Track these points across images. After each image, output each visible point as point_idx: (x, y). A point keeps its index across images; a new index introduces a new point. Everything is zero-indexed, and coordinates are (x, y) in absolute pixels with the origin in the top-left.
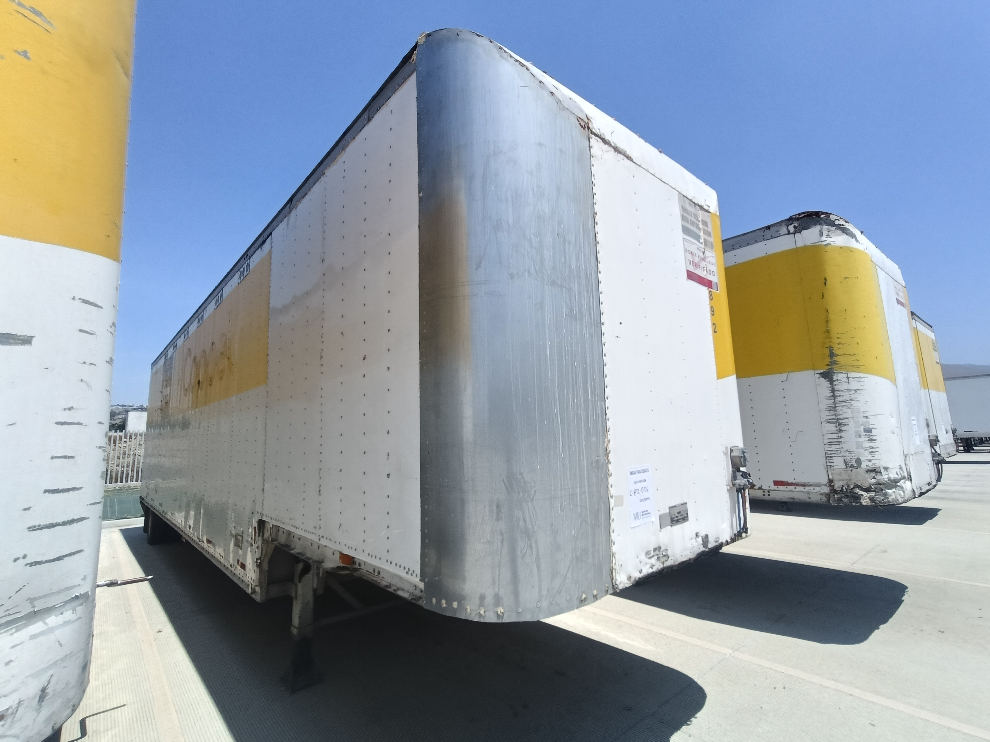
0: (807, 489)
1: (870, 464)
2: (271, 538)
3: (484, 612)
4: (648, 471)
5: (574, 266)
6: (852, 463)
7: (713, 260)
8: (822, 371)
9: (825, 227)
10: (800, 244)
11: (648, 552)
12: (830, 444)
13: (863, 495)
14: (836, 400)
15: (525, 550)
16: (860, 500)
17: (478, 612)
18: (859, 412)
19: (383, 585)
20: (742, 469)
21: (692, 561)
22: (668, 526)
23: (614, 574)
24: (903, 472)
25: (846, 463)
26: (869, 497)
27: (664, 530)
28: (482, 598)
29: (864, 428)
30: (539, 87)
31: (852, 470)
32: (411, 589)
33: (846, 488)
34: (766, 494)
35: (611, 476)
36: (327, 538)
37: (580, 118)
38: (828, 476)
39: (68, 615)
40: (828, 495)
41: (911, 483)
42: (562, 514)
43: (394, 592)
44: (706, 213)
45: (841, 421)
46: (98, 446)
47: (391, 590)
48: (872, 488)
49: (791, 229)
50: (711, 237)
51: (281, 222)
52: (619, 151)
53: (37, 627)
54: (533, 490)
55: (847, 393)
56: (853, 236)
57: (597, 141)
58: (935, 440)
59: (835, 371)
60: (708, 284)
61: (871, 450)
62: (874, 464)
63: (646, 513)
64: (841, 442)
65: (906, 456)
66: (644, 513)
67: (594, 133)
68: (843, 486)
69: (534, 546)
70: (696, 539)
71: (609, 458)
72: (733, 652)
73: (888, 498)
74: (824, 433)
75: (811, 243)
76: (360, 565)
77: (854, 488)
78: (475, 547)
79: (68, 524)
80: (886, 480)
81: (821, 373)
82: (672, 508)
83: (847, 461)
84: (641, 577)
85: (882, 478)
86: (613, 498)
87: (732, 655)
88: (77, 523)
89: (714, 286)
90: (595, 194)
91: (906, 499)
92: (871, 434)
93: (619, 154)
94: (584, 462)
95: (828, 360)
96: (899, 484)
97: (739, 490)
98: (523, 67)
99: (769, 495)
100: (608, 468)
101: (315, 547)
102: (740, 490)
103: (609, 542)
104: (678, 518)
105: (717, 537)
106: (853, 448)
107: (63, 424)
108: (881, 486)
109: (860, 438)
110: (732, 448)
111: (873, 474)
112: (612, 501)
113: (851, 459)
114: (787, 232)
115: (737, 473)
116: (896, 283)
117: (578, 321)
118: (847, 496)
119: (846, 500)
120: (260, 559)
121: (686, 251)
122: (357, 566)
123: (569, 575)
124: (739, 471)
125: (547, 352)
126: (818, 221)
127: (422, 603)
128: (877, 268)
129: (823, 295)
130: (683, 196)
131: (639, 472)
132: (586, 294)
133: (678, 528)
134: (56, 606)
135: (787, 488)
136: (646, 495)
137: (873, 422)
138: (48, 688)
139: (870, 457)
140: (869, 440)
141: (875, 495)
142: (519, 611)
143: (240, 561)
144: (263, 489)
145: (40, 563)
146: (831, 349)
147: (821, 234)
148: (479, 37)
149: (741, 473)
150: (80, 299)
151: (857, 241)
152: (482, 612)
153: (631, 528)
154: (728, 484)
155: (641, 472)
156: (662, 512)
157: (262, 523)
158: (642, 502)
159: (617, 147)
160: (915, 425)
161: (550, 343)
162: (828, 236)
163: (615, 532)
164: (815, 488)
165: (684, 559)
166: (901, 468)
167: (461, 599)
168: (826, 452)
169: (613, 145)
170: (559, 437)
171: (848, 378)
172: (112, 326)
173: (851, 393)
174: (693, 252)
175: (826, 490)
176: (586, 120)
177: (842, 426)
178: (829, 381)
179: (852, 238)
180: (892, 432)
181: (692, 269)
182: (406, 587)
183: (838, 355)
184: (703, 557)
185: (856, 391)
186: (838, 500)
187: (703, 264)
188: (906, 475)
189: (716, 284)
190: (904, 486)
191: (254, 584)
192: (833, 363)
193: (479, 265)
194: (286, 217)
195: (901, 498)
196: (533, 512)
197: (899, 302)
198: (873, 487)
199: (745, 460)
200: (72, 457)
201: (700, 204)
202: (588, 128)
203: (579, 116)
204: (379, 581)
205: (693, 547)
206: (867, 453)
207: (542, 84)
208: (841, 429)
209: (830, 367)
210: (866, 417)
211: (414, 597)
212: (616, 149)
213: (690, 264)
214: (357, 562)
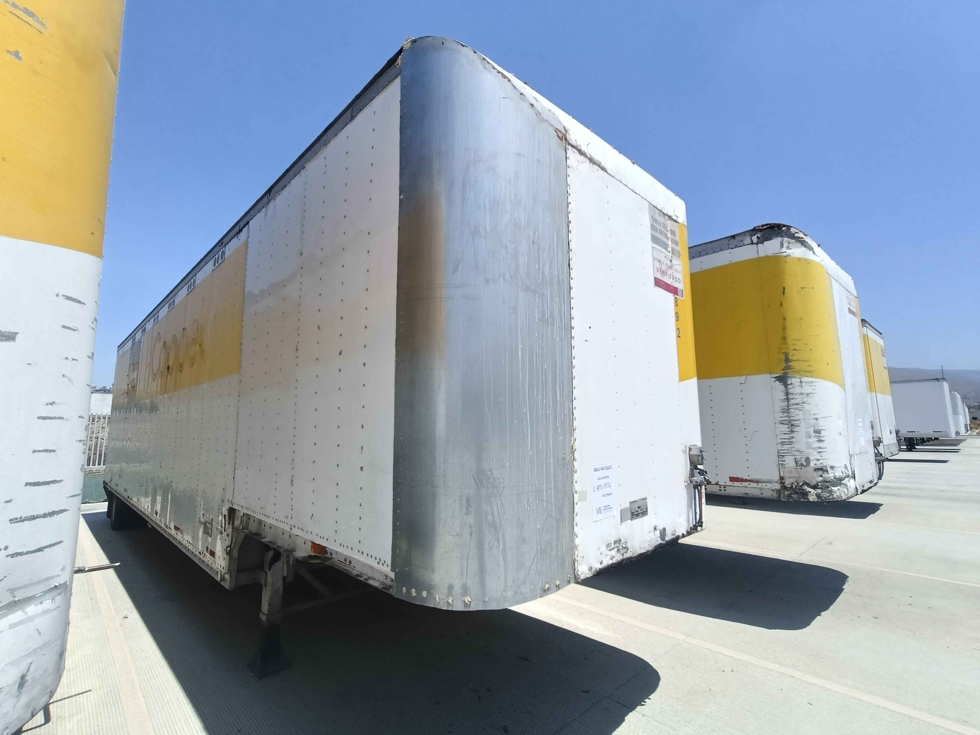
0: (760, 485)
1: (818, 463)
2: (241, 526)
3: (453, 601)
4: (611, 468)
5: (547, 273)
6: (802, 462)
7: (679, 268)
8: (777, 375)
9: (786, 239)
10: (762, 254)
11: (609, 544)
12: (783, 443)
13: (810, 492)
14: (789, 402)
15: (492, 543)
16: (808, 496)
17: (447, 600)
18: (810, 415)
19: (354, 574)
20: (699, 467)
21: (649, 553)
22: (628, 520)
23: (576, 565)
24: (848, 471)
25: (796, 462)
26: (816, 494)
27: (624, 523)
28: (451, 588)
29: (814, 430)
30: (520, 99)
31: (801, 468)
32: (382, 579)
33: (795, 485)
34: (723, 489)
35: (576, 472)
36: (298, 528)
37: (558, 129)
38: (780, 473)
39: (48, 604)
40: (778, 492)
41: (855, 481)
42: (529, 509)
43: (365, 581)
44: (675, 223)
45: (793, 423)
46: (79, 439)
47: (362, 579)
48: (819, 486)
49: (755, 239)
50: (678, 246)
51: (259, 212)
52: (594, 162)
53: (17, 616)
54: (502, 486)
55: (800, 397)
56: (811, 249)
57: (574, 152)
58: (878, 441)
59: (789, 376)
60: (674, 290)
61: (819, 450)
62: (822, 463)
63: (608, 508)
64: (793, 442)
65: (851, 456)
66: (606, 508)
67: (571, 144)
68: (793, 483)
69: (501, 539)
70: (654, 532)
71: (574, 456)
72: (686, 638)
73: (833, 495)
74: (777, 433)
75: (772, 254)
76: (331, 555)
77: (802, 485)
78: (445, 540)
79: (49, 516)
80: (832, 478)
81: (777, 377)
82: (632, 503)
83: (798, 460)
84: (601, 568)
85: (828, 476)
86: (578, 493)
87: (685, 640)
88: (57, 515)
89: (679, 293)
90: (570, 204)
91: (849, 496)
92: (820, 435)
93: (594, 165)
94: (550, 459)
95: (783, 365)
96: (843, 482)
97: (695, 487)
98: (505, 78)
99: (725, 490)
100: (573, 465)
101: (286, 536)
102: (697, 486)
103: (573, 535)
104: (638, 512)
105: (673, 530)
106: (803, 448)
107: (44, 418)
108: (827, 484)
109: (810, 439)
110: (691, 447)
111: (820, 473)
112: (576, 496)
113: (801, 458)
114: (750, 242)
115: (695, 470)
116: (849, 293)
117: (549, 326)
118: (796, 493)
119: (795, 496)
120: (230, 546)
121: (654, 259)
122: (328, 555)
123: (534, 567)
124: (697, 469)
125: (519, 355)
126: (779, 233)
127: (393, 592)
128: (832, 279)
129: (781, 303)
130: (653, 206)
131: (603, 469)
132: (557, 300)
133: (637, 522)
134: (36, 596)
135: (741, 484)
136: (608, 490)
137: (822, 423)
138: (28, 675)
139: (818, 457)
140: (818, 441)
141: (822, 492)
142: (486, 600)
143: (209, 548)
144: (234, 478)
145: (21, 554)
146: (786, 355)
147: (782, 246)
148: (463, 47)
149: (698, 471)
150: (63, 296)
151: (814, 253)
152: (450, 601)
153: (594, 522)
154: (686, 481)
155: (605, 469)
156: (623, 507)
157: (232, 511)
158: (605, 497)
159: (592, 158)
160: (860, 427)
161: (522, 346)
162: (788, 248)
163: (578, 525)
164: (767, 484)
165: (643, 551)
166: (846, 467)
167: (430, 588)
168: (779, 451)
169: (588, 156)
170: (528, 436)
171: (801, 382)
172: (94, 322)
173: (803, 396)
174: (661, 260)
175: (778, 486)
176: (564, 132)
177: (794, 427)
178: (784, 384)
179: (810, 251)
180: (839, 433)
181: (659, 276)
182: (377, 576)
183: (792, 361)
184: (660, 549)
185: (808, 394)
186: (787, 496)
187: (670, 272)
188: (850, 473)
189: (681, 292)
190: (848, 484)
191: (223, 571)
192: (788, 368)
193: (456, 269)
194: (264, 208)
195: (845, 494)
196: (501, 507)
197: (850, 311)
198: (820, 484)
199: (702, 458)
200: (54, 451)
201: (669, 215)
202: (566, 139)
203: (557, 128)
204: (350, 571)
205: (651, 540)
206: (815, 453)
207: (522, 96)
208: (793, 430)
209: (785, 371)
210: (817, 419)
211: (385, 586)
212: (592, 160)
213: (658, 272)
214: (329, 552)
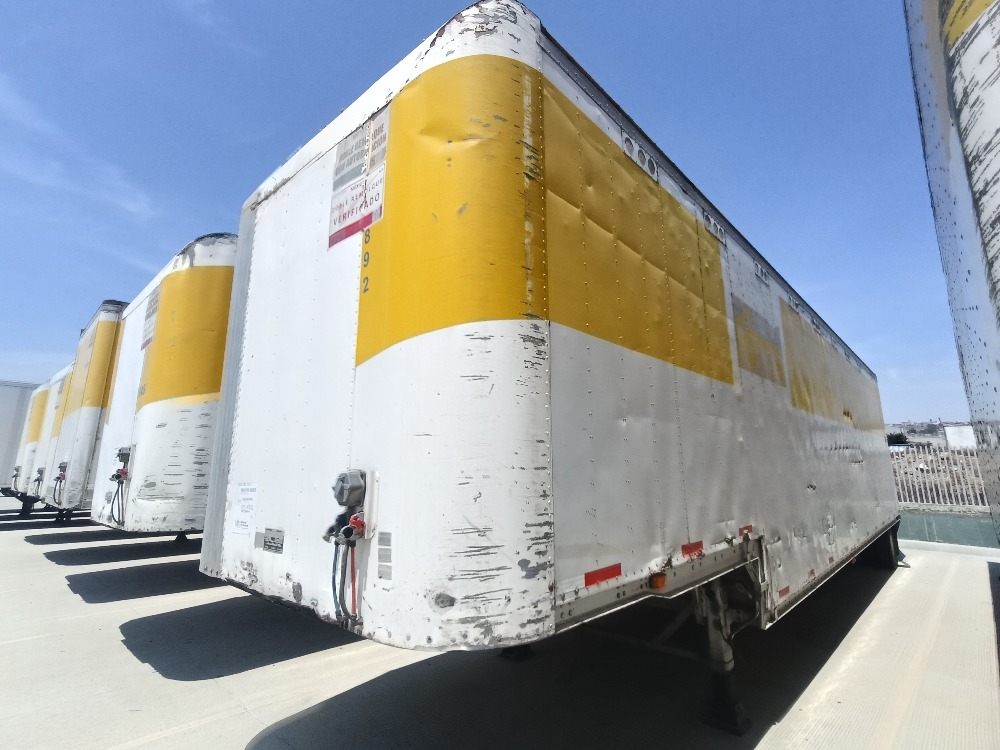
4: (255, 491)
7: (381, 176)
11: (243, 562)
22: (261, 547)
27: (258, 549)
39: (175, 501)
53: (167, 501)
60: (364, 223)
63: (245, 525)
66: (242, 524)
70: (286, 581)
82: (269, 531)
89: (375, 216)
105: (314, 598)
112: (227, 504)
121: (333, 212)
130: (344, 141)
133: (271, 555)
156: (258, 531)
174: (343, 202)
187: (360, 202)
189: (379, 211)
205: (282, 588)
213: (336, 223)
